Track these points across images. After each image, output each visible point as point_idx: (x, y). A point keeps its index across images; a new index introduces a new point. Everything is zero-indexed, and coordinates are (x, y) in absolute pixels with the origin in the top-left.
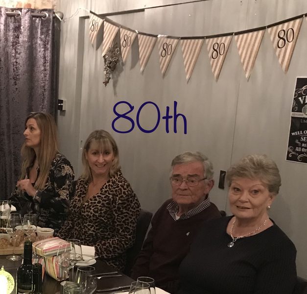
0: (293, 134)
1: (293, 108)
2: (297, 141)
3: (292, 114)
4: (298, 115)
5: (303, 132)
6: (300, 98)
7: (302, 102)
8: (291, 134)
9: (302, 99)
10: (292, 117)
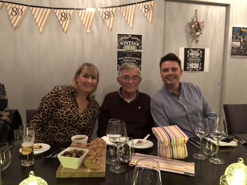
0: (119, 59)
1: (118, 47)
2: (121, 62)
3: (117, 50)
4: (121, 50)
5: (124, 58)
6: (121, 43)
7: (122, 45)
8: (118, 59)
9: (122, 43)
10: (118, 51)
